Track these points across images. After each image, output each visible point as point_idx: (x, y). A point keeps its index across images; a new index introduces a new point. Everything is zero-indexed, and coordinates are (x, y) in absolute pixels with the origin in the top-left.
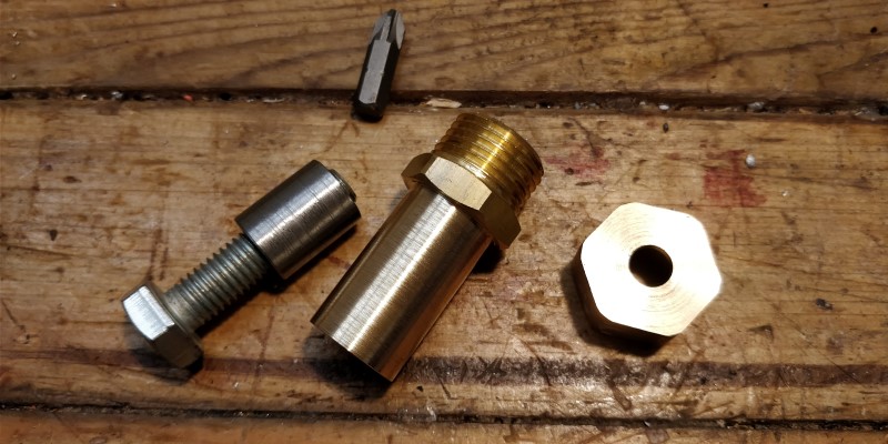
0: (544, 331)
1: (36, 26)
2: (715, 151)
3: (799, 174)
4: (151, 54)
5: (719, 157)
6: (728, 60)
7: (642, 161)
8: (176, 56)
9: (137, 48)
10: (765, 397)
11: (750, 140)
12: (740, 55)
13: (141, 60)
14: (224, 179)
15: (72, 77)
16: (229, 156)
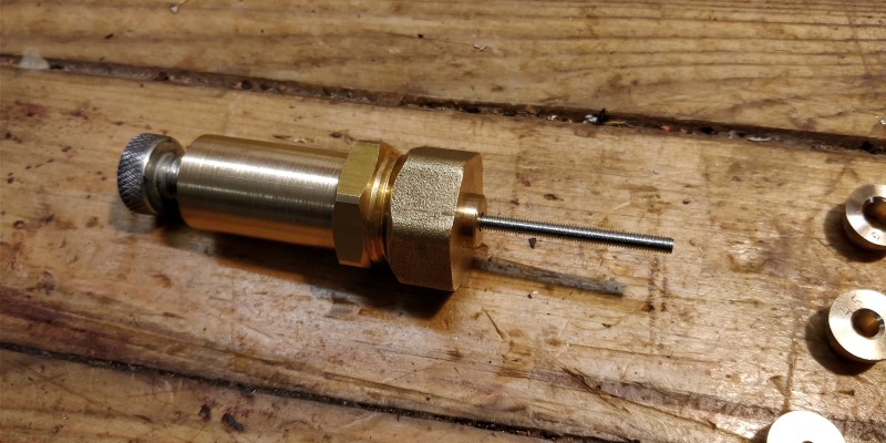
1: (501, 44)
4: (626, 81)
8: (652, 85)
9: (610, 73)
13: (615, 86)
14: (720, 213)
15: (544, 97)
16: (722, 190)
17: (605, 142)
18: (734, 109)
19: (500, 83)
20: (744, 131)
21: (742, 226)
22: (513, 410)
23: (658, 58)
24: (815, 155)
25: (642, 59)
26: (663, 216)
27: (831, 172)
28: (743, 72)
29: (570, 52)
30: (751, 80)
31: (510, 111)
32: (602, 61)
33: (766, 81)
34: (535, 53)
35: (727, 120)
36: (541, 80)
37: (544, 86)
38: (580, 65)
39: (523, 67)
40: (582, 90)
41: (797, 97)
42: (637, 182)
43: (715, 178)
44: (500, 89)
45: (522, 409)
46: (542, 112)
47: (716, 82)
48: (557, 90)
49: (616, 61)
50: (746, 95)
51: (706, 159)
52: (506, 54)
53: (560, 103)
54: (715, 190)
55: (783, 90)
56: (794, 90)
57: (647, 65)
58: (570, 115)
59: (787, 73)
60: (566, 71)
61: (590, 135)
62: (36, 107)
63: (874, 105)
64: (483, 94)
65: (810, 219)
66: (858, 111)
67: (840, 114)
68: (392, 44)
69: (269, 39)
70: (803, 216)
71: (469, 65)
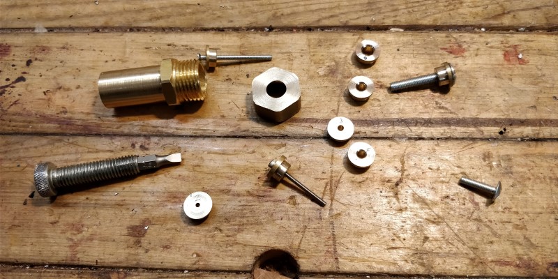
0: (446, 109)
1: (230, 4)
2: (507, 45)
3: (541, 52)
4: (279, 14)
5: (509, 47)
6: (508, 13)
7: (478, 49)
8: (289, 15)
9: (273, 12)
10: (536, 130)
11: (520, 41)
12: (513, 11)
13: (275, 16)
14: (314, 58)
15: (249, 23)
16: (315, 50)
17: (272, 37)
18: (319, 20)
19: (231, 19)
20: (323, 28)
21: (321, 62)
22: (244, 131)
23: (290, 4)
24: (349, 33)
25: (284, 5)
26: (294, 62)
27: (354, 39)
28: (322, 6)
29: (257, 5)
30: (325, 9)
31: (236, 30)
32: (270, 7)
33: (331, 9)
34: (244, 7)
35: (316, 25)
36: (247, 17)
37: (248, 19)
38: (261, 10)
39: (240, 12)
40: (262, 19)
41: (343, 14)
42: (284, 51)
43: (312, 46)
44: (232, 21)
45: (248, 130)
46: (248, 29)
47: (312, 11)
48: (252, 20)
49: (275, 7)
50: (324, 15)
51: (309, 40)
52: (233, 8)
53: (254, 25)
54: (312, 50)
55: (337, 11)
56: (342, 11)
57: (287, 7)
58: (259, 29)
59: (339, 5)
60: (256, 13)
61: (267, 35)
62: (45, 47)
63: (371, 13)
64: (225, 24)
65: (346, 56)
66: (365, 16)
67: (358, 18)
68: (188, 8)
69: (138, 11)
70: (343, 56)
71: (219, 14)
